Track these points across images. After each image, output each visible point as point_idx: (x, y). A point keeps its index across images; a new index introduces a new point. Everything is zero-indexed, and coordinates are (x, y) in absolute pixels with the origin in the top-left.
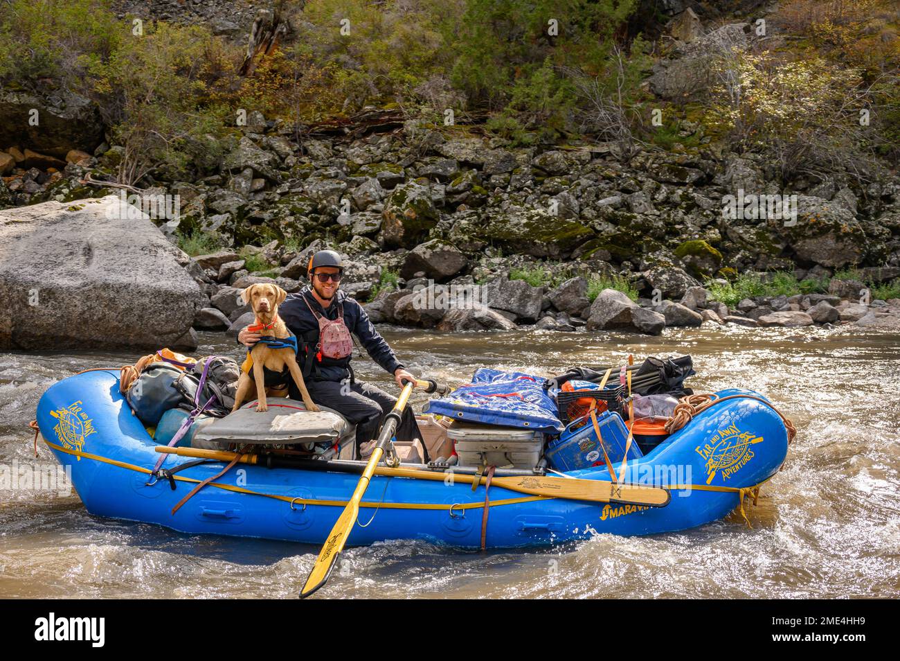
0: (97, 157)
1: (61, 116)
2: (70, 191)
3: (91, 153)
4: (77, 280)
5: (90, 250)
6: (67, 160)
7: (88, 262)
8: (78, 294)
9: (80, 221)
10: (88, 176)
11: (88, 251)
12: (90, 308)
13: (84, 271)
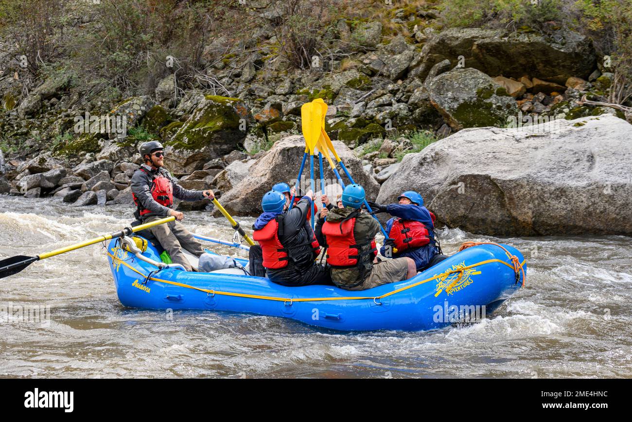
0: (591, 82)
1: (562, 51)
2: (570, 111)
3: (586, 78)
4: (583, 181)
5: (592, 157)
6: (566, 85)
7: (591, 168)
8: (584, 193)
9: (584, 134)
10: (584, 98)
11: (591, 158)
12: (594, 203)
13: (588, 174)
